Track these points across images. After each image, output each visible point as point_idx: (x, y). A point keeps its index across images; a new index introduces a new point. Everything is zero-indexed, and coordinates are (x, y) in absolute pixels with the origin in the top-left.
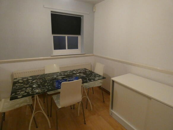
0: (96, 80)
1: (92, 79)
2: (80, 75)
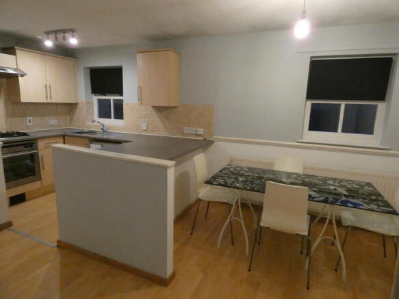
0: (361, 207)
1: (351, 203)
2: (335, 189)
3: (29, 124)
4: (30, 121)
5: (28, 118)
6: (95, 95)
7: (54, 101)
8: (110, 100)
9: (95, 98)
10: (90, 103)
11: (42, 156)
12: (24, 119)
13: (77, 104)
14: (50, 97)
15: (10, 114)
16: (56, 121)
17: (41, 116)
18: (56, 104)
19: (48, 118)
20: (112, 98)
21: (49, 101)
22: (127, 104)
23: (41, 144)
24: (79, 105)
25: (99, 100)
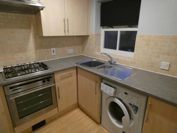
3: (53, 54)
4: (54, 52)
5: (52, 49)
6: (103, 28)
7: (70, 34)
8: (117, 32)
9: (103, 31)
10: (98, 35)
11: (58, 88)
12: (49, 50)
13: (88, 36)
14: (68, 31)
15: (38, 47)
16: (73, 50)
17: (62, 47)
18: (73, 36)
19: (67, 48)
20: (119, 30)
21: (67, 35)
22: (142, 36)
23: (57, 77)
24: (90, 37)
25: (106, 32)
